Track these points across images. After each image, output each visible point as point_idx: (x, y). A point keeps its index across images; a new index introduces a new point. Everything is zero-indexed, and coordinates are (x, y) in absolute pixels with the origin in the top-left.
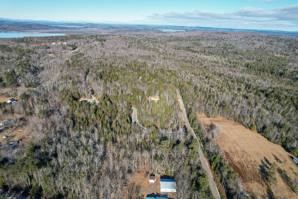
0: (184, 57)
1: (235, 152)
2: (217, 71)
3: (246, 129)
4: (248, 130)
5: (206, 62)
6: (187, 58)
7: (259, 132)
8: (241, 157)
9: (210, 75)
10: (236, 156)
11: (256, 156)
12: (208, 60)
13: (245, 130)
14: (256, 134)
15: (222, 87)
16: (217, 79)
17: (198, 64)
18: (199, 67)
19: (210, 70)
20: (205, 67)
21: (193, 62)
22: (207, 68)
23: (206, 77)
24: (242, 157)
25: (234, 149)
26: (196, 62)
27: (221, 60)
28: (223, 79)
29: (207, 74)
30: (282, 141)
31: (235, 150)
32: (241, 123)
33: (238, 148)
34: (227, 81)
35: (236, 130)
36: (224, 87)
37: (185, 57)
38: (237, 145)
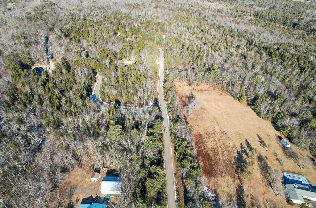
0: (181, 4)
1: (212, 134)
2: (217, 23)
3: (234, 101)
4: (237, 101)
5: (207, 11)
6: (185, 6)
7: (249, 104)
8: (217, 140)
9: (207, 28)
10: (211, 139)
11: (237, 138)
12: (211, 8)
13: (232, 101)
14: (246, 106)
15: (217, 44)
16: (214, 33)
17: (197, 13)
18: (196, 17)
19: (209, 21)
20: (204, 18)
21: (191, 11)
22: (206, 18)
23: (202, 31)
24: (219, 140)
25: (211, 130)
26: (194, 11)
27: (227, 9)
28: (221, 33)
29: (203, 27)
30: (273, 117)
31: (213, 130)
32: (229, 92)
33: (217, 129)
34: (225, 36)
35: (221, 103)
36: (219, 44)
37: (183, 5)
38: (217, 123)
